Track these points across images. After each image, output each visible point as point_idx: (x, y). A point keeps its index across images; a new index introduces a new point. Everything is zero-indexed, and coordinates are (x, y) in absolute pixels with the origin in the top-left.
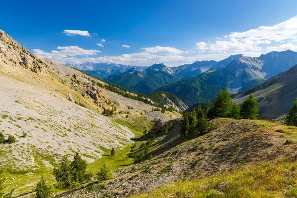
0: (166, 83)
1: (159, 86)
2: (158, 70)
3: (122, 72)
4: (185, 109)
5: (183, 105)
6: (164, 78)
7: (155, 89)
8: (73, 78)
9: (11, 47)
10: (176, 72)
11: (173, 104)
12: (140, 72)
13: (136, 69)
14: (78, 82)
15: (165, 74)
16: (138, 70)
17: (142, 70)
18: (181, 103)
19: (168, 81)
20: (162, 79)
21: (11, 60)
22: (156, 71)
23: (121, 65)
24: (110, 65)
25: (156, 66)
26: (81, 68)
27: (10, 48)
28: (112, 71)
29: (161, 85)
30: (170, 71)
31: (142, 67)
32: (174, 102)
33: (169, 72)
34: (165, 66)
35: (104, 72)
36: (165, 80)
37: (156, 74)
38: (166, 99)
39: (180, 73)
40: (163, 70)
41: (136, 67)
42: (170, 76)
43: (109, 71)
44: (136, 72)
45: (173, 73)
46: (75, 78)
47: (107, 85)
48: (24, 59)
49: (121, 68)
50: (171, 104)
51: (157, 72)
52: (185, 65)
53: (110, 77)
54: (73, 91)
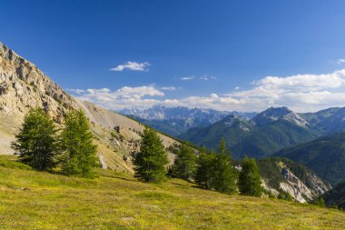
0: (292, 142)
1: (278, 147)
2: (276, 119)
3: (212, 121)
4: (323, 192)
5: (319, 185)
6: (288, 134)
7: (271, 152)
8: (115, 132)
9: (31, 87)
10: (313, 121)
11: (299, 181)
12: (244, 123)
13: (236, 117)
14: (121, 138)
15: (290, 126)
16: (241, 119)
17: (248, 119)
18: (315, 180)
19: (296, 139)
20: (285, 135)
21: (28, 106)
22: (273, 120)
23: (211, 111)
24: (193, 111)
25: (272, 111)
26: (145, 116)
27: (28, 89)
28: (196, 120)
29: (283, 147)
30: (299, 120)
31: (247, 114)
32: (301, 178)
33: (298, 123)
34: (290, 112)
35: (182, 123)
36: (290, 137)
37: (273, 127)
38: (284, 171)
39: (319, 125)
40: (286, 118)
41: (237, 113)
42: (300, 129)
43: (190, 121)
44: (237, 123)
45: (306, 125)
46: (118, 131)
47: (178, 144)
48: (45, 104)
49: (212, 116)
50: (294, 180)
51: (275, 122)
52: (330, 109)
53: (190, 130)
54: (111, 151)
